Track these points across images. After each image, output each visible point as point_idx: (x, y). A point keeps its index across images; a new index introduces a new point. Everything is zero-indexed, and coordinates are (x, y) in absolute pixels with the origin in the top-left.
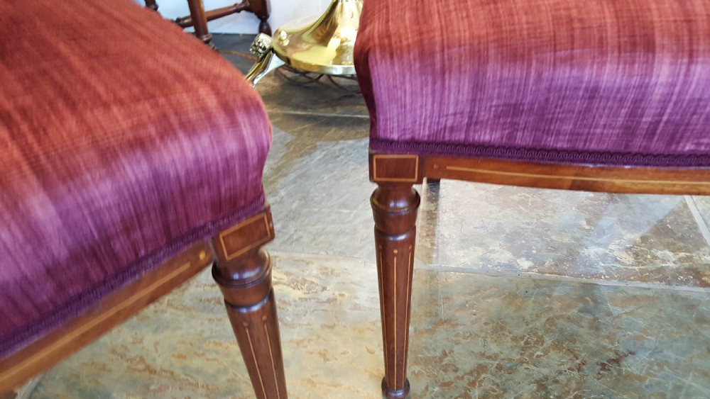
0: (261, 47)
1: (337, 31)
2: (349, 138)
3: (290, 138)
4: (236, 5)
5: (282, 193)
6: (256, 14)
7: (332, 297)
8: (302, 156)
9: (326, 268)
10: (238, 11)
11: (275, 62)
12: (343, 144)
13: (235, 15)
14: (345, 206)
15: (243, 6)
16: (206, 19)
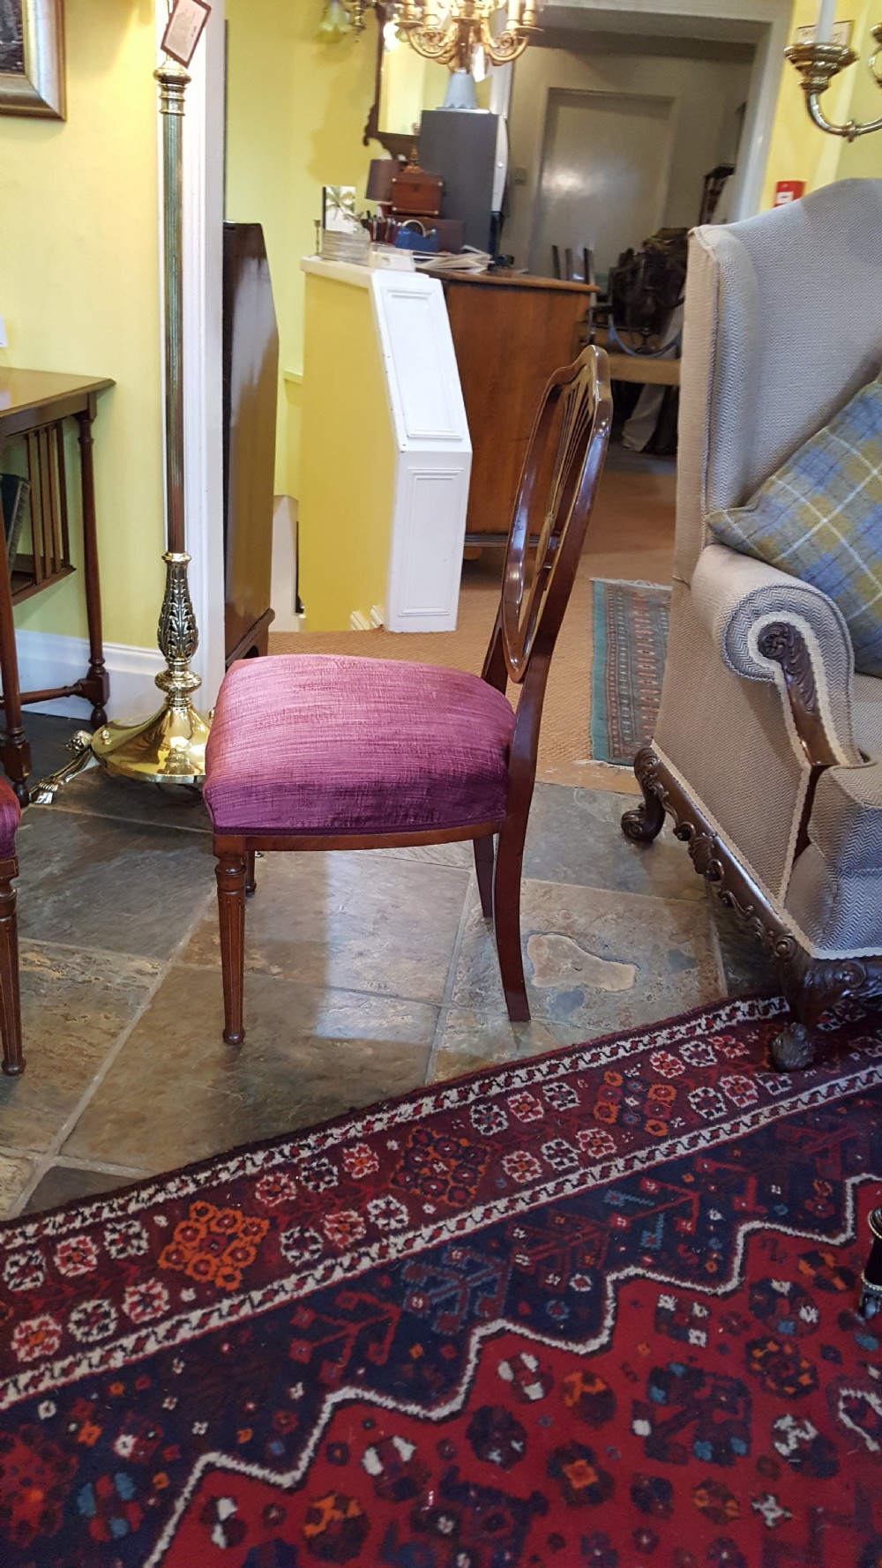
0: (78, 745)
1: (165, 741)
2: (157, 849)
3: (92, 842)
4: (65, 687)
5: (68, 893)
6: (89, 699)
7: (87, 979)
8: (100, 861)
9: (90, 958)
10: (67, 695)
11: (92, 763)
12: (148, 853)
13: (64, 698)
14: (128, 910)
15: (74, 689)
16: (19, 702)
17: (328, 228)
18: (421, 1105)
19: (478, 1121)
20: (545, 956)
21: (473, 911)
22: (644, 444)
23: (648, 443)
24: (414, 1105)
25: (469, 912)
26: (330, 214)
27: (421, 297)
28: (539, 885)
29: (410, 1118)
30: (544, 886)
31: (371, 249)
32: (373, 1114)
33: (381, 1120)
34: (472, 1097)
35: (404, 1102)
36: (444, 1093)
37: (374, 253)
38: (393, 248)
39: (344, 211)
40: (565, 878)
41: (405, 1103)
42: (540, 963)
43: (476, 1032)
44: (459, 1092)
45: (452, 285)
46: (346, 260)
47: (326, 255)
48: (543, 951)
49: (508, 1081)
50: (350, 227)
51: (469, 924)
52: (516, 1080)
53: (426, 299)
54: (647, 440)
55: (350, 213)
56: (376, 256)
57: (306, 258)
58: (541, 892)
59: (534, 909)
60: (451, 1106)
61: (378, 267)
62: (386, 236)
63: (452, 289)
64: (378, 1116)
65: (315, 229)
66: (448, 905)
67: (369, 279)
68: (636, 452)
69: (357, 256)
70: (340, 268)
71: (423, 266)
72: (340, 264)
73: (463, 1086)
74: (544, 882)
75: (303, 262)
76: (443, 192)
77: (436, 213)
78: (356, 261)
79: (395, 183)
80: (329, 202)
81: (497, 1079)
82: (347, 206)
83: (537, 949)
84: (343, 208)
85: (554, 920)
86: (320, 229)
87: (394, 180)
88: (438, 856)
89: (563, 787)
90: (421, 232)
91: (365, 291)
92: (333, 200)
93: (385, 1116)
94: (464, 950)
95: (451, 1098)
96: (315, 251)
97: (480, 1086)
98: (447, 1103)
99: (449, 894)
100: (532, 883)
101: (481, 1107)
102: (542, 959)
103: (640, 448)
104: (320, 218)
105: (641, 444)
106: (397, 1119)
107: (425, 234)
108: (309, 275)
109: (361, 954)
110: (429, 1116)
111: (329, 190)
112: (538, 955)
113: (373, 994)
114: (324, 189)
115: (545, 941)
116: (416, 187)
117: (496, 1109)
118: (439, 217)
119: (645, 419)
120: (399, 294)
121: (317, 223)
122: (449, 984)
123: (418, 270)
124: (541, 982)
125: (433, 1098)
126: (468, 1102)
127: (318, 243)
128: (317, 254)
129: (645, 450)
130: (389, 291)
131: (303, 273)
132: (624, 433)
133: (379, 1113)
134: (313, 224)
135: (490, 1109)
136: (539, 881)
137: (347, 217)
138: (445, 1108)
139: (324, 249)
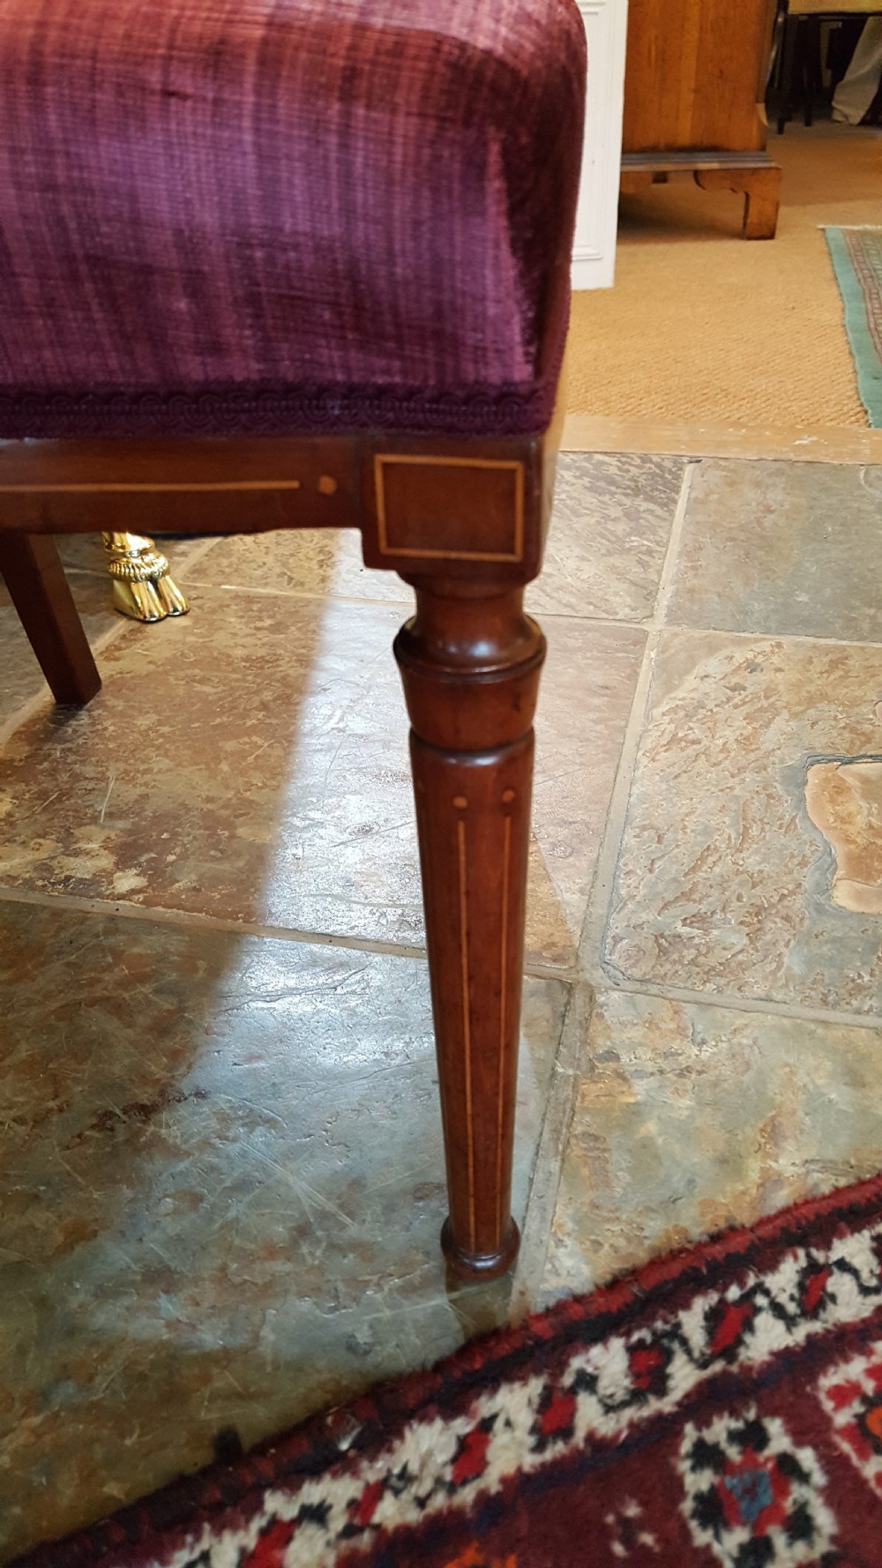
18: (486, 1426)
19: (713, 1510)
20: (860, 821)
21: (657, 712)
22: (862, 113)
23: (868, 112)
24: (462, 1426)
25: (648, 717)
28: (815, 647)
29: (439, 1501)
30: (828, 650)
32: (290, 1481)
33: (317, 1514)
34: (683, 1376)
35: (421, 1414)
36: (577, 1363)
40: (873, 630)
41: (426, 1418)
42: (848, 840)
43: (684, 1072)
44: (633, 1350)
48: (852, 808)
49: (812, 1297)
51: (648, 744)
52: (840, 1284)
54: (866, 108)
58: (820, 663)
59: (811, 701)
60: (608, 1426)
64: (312, 1493)
66: (596, 701)
68: (851, 125)
73: (647, 1321)
74: (823, 641)
81: (772, 1281)
83: (833, 801)
85: (867, 727)
88: (573, 600)
89: (835, 467)
93: (336, 1491)
94: (637, 812)
95: (604, 1386)
97: (714, 1317)
98: (589, 1416)
99: (598, 678)
100: (797, 645)
101: (720, 1429)
102: (852, 829)
103: (858, 120)
105: (857, 115)
106: (390, 1512)
109: (366, 831)
110: (519, 1483)
112: (838, 817)
113: (379, 946)
115: (850, 780)
117: (779, 1439)
119: (863, 80)
122: (600, 910)
124: (859, 896)
125: (536, 1386)
126: (667, 1405)
129: (863, 123)
132: (834, 104)
133: (315, 1473)
135: (753, 1437)
136: (811, 640)
138: (579, 1437)
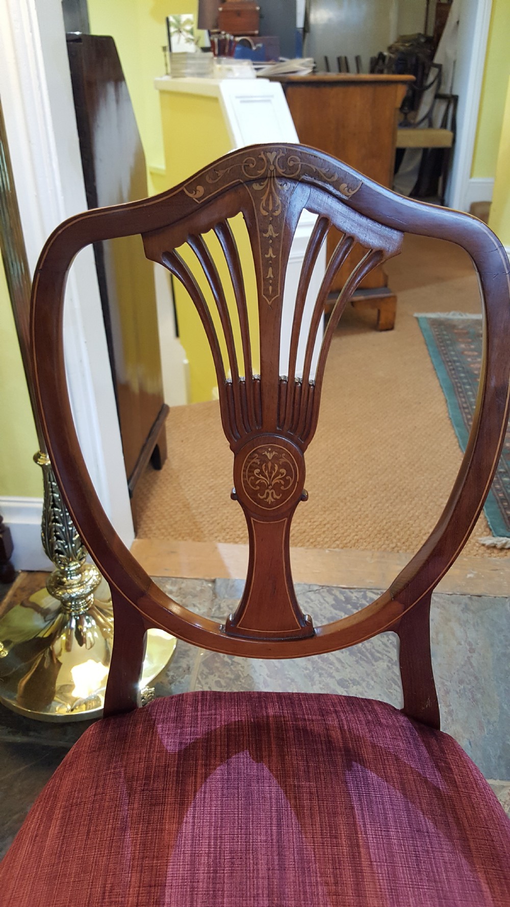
17: (175, 49)
22: (410, 190)
23: (413, 190)
26: (174, 39)
27: (267, 100)
31: (215, 63)
37: (218, 66)
38: (233, 60)
39: (185, 35)
45: (289, 85)
46: (192, 75)
47: (175, 73)
50: (191, 48)
53: (269, 101)
54: (412, 188)
55: (190, 36)
56: (220, 69)
57: (158, 79)
61: (223, 77)
62: (227, 51)
63: (290, 89)
65: (162, 53)
67: (217, 88)
69: (201, 71)
70: (189, 83)
71: (260, 73)
72: (189, 80)
75: (156, 83)
76: (260, 15)
77: (257, 32)
78: (201, 75)
79: (223, 11)
80: (172, 29)
82: (187, 31)
84: (184, 33)
86: (168, 53)
87: (221, 9)
90: (250, 46)
91: (214, 100)
92: (176, 27)
96: (164, 72)
104: (166, 44)
107: (254, 48)
108: (163, 92)
111: (171, 19)
114: (167, 19)
116: (239, 13)
118: (259, 35)
119: (410, 173)
120: (246, 100)
121: (164, 49)
123: (258, 77)
127: (166, 65)
128: (167, 74)
130: (237, 97)
131: (157, 92)
134: (161, 50)
137: (188, 40)
139: (172, 69)
